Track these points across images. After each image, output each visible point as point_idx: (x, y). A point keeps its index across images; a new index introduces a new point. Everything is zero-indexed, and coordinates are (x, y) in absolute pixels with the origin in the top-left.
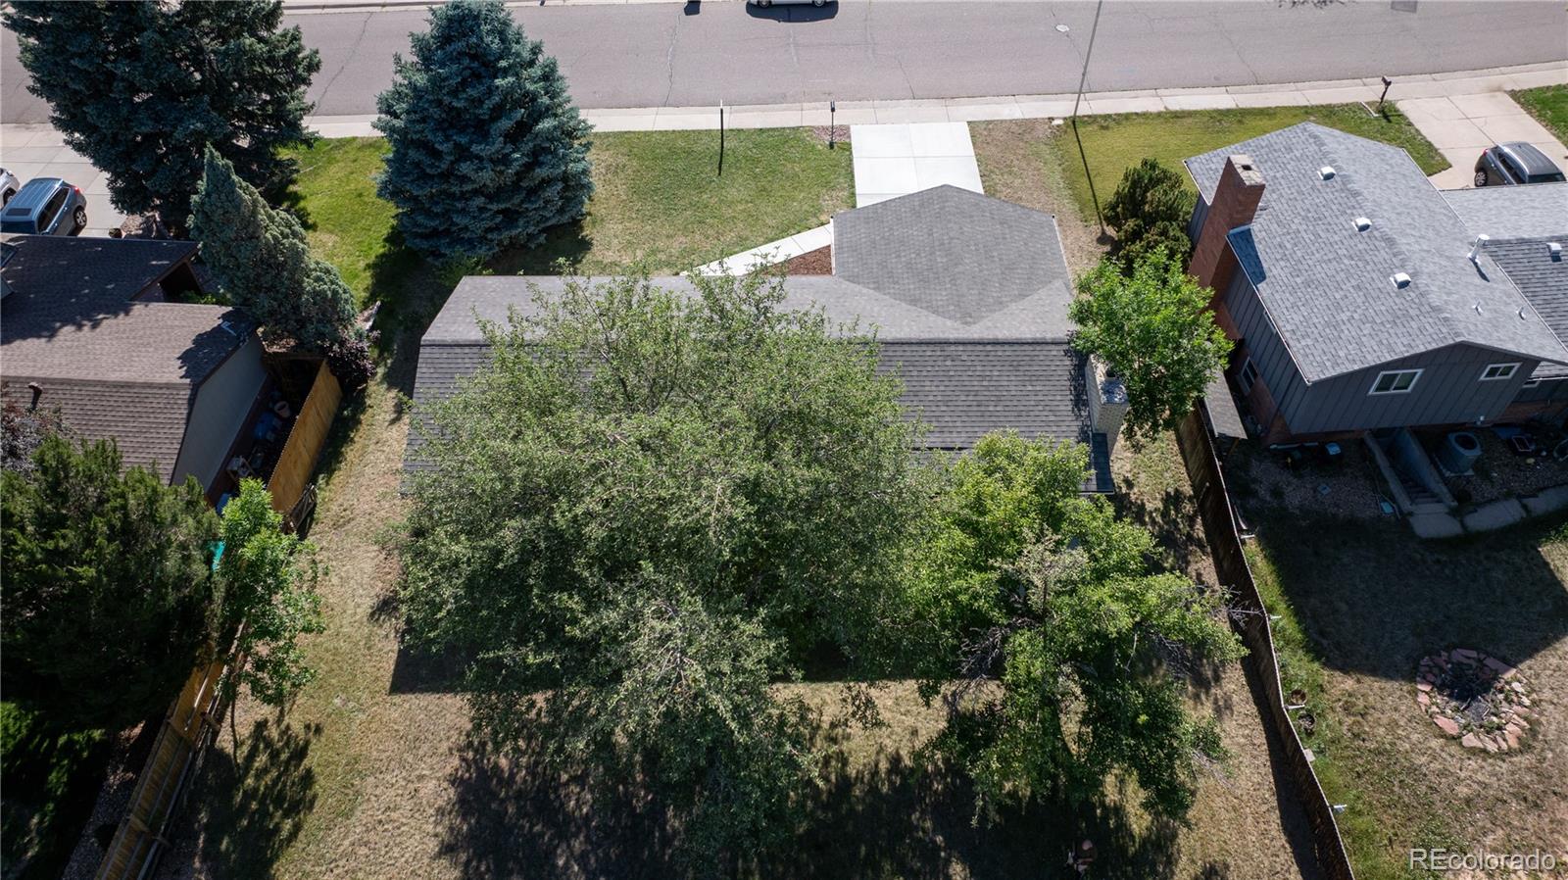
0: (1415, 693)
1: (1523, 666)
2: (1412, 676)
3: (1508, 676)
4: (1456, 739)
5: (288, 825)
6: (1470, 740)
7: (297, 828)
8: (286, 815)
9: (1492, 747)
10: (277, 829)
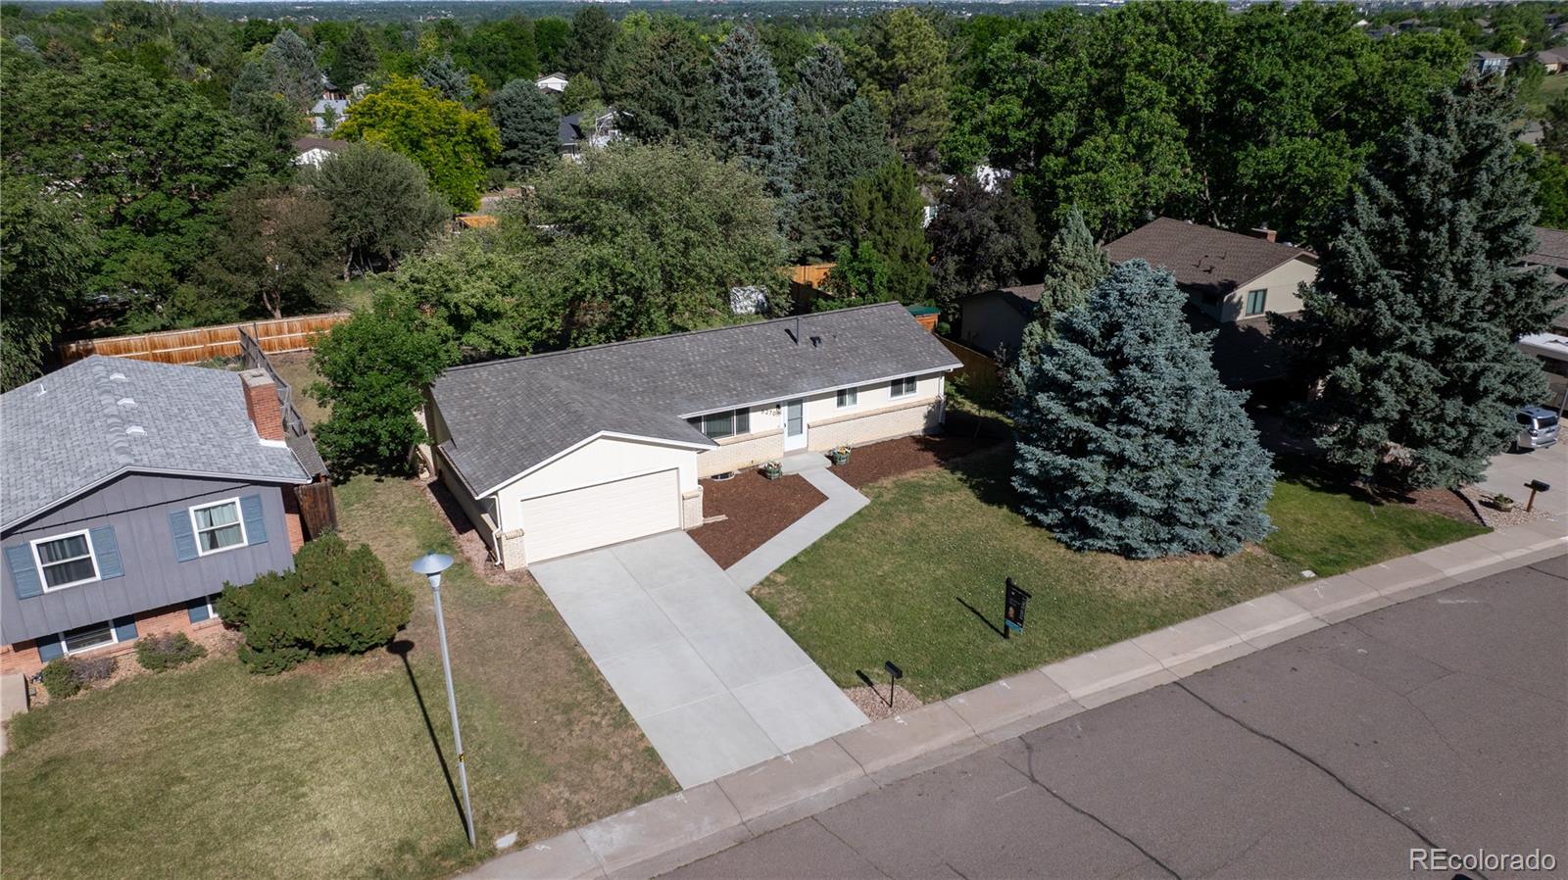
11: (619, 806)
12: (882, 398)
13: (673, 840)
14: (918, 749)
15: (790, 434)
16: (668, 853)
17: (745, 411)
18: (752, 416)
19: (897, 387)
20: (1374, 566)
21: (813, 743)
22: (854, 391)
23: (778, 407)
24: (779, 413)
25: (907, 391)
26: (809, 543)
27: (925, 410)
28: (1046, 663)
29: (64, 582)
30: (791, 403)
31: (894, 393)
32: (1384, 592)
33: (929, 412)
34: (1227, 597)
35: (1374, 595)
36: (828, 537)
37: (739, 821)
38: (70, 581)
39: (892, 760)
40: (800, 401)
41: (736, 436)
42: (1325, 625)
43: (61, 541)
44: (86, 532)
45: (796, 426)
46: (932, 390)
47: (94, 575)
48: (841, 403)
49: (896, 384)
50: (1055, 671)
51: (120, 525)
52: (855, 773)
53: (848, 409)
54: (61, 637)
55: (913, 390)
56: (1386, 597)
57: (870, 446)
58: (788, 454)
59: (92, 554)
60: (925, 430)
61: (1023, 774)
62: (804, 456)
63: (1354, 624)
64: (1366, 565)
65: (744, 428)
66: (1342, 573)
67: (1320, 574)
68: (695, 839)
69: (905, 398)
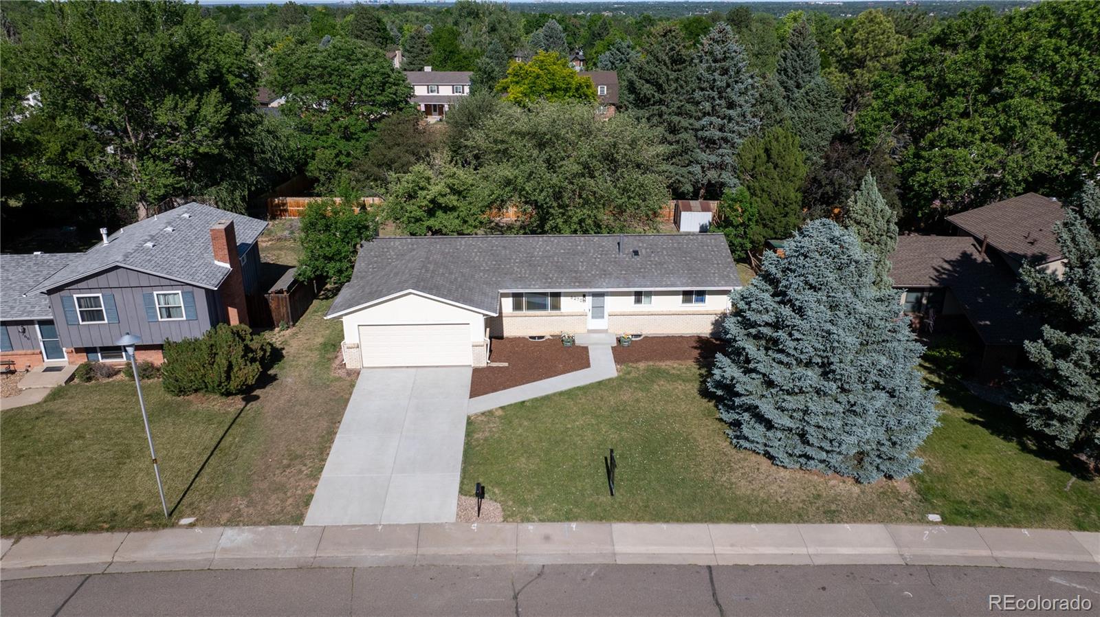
11: (260, 522)
12: (676, 302)
13: (266, 552)
14: (468, 549)
15: (593, 317)
16: (256, 559)
17: (558, 295)
18: (563, 299)
19: (688, 297)
20: (1017, 530)
21: (404, 523)
22: (649, 294)
23: (584, 296)
24: (584, 301)
25: (697, 301)
26: (543, 394)
27: (713, 318)
28: (621, 520)
29: (91, 320)
30: (595, 295)
31: (684, 301)
32: (997, 554)
33: (716, 321)
34: (831, 515)
35: (984, 553)
36: (561, 394)
37: (313, 555)
38: (94, 320)
39: (442, 551)
40: (602, 295)
41: (549, 312)
42: (903, 563)
43: (90, 298)
44: (100, 295)
45: (598, 312)
46: (720, 304)
47: (104, 320)
48: (638, 301)
49: (686, 293)
50: (620, 529)
51: (118, 294)
52: (411, 550)
53: (645, 306)
54: (98, 350)
55: (703, 301)
56: (996, 559)
57: (660, 337)
58: (590, 331)
59: (103, 308)
60: (711, 334)
61: (514, 591)
62: (602, 336)
63: (932, 571)
64: (1008, 526)
65: (556, 307)
66: (970, 525)
67: (945, 521)
68: (279, 556)
69: (694, 307)
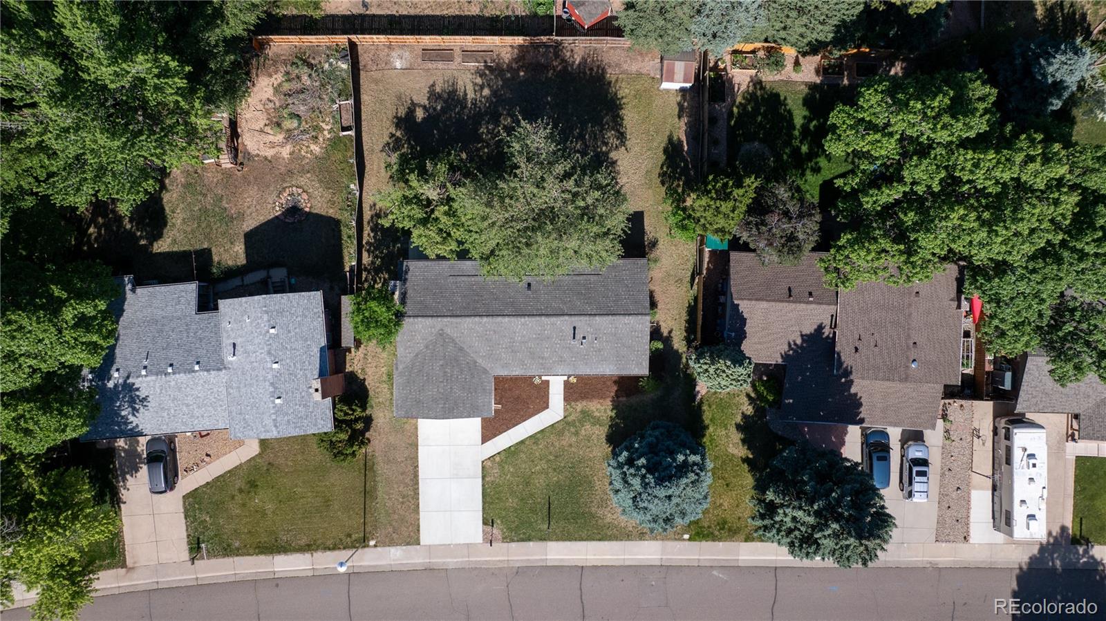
0: (311, 208)
1: (273, 216)
2: (309, 213)
3: (279, 213)
4: (304, 191)
5: (665, 169)
6: (300, 191)
7: (662, 168)
8: (666, 172)
9: (294, 189)
10: (668, 168)
16: (408, 563)
20: (717, 543)
21: (462, 543)
26: (521, 439)
28: (551, 540)
32: (702, 558)
35: (696, 557)
36: (530, 438)
37: (429, 561)
39: (478, 559)
52: (466, 559)
56: (699, 560)
64: (714, 541)
68: (416, 562)
